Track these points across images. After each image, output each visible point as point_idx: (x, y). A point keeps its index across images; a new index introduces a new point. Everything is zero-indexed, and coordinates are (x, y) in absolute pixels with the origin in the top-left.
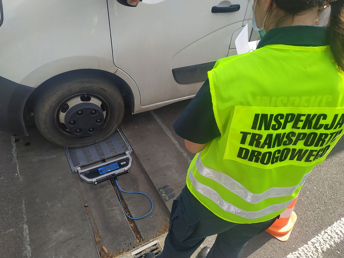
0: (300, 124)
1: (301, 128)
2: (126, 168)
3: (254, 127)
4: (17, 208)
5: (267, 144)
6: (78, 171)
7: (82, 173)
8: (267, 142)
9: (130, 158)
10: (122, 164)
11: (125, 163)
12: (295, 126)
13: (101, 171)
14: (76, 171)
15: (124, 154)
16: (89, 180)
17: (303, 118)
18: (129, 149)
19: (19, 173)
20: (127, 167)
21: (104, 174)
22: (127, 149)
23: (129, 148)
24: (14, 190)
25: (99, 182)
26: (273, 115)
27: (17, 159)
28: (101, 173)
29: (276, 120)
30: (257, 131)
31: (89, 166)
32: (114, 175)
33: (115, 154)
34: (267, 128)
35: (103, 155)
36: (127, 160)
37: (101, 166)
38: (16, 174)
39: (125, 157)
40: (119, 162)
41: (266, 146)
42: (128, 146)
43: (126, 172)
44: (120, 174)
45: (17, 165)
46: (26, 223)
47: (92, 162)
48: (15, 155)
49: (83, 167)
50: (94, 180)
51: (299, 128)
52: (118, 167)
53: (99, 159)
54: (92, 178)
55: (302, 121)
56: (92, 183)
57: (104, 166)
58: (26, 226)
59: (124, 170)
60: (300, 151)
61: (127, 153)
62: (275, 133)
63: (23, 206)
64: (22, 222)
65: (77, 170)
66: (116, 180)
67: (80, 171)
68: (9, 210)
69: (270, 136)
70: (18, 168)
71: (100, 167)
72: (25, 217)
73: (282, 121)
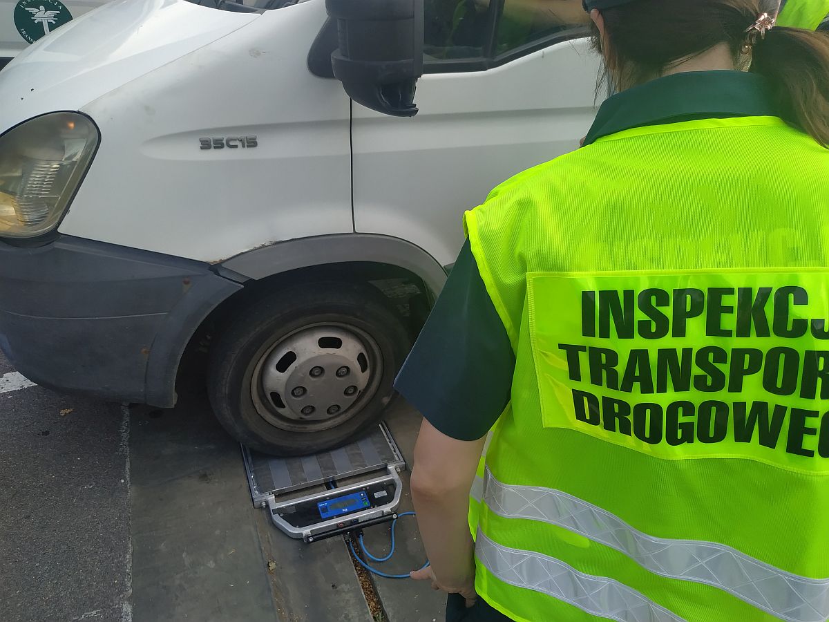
0: (729, 321)
1: (734, 333)
2: (386, 508)
3: (588, 330)
4: (113, 560)
5: (637, 379)
6: (267, 506)
7: (278, 511)
8: (637, 373)
9: (397, 483)
10: (376, 495)
11: (384, 493)
12: (713, 328)
13: (325, 509)
14: (264, 505)
15: (384, 471)
16: (294, 530)
17: (731, 301)
18: (397, 459)
19: (128, 479)
20: (388, 505)
21: (332, 518)
22: (392, 459)
23: (396, 456)
24: (113, 517)
25: (319, 536)
26: (632, 292)
27: (129, 446)
28: (323, 516)
29: (646, 307)
30: (598, 342)
31: (296, 494)
32: (356, 521)
33: (361, 470)
34: (626, 333)
35: (333, 468)
36: (390, 486)
37: (327, 497)
38: (123, 481)
39: (384, 479)
40: (370, 491)
41: (637, 386)
42: (395, 451)
43: (386, 520)
44: (371, 523)
45: (128, 459)
46: (128, 599)
47: (302, 484)
48: (125, 436)
49: (280, 496)
50: (306, 531)
51: (728, 334)
52: (367, 504)
53: (321, 479)
54: (301, 526)
55: (729, 310)
56: (299, 539)
57: (331, 497)
58: (127, 608)
59: (383, 512)
60: (760, 407)
61: (391, 467)
62: (653, 347)
63: (128, 557)
64: (121, 596)
65: (267, 502)
66: (361, 536)
67: (275, 505)
68: (95, 562)
69: (639, 356)
70: (128, 466)
71: (324, 499)
72: (129, 585)
73: (668, 311)
